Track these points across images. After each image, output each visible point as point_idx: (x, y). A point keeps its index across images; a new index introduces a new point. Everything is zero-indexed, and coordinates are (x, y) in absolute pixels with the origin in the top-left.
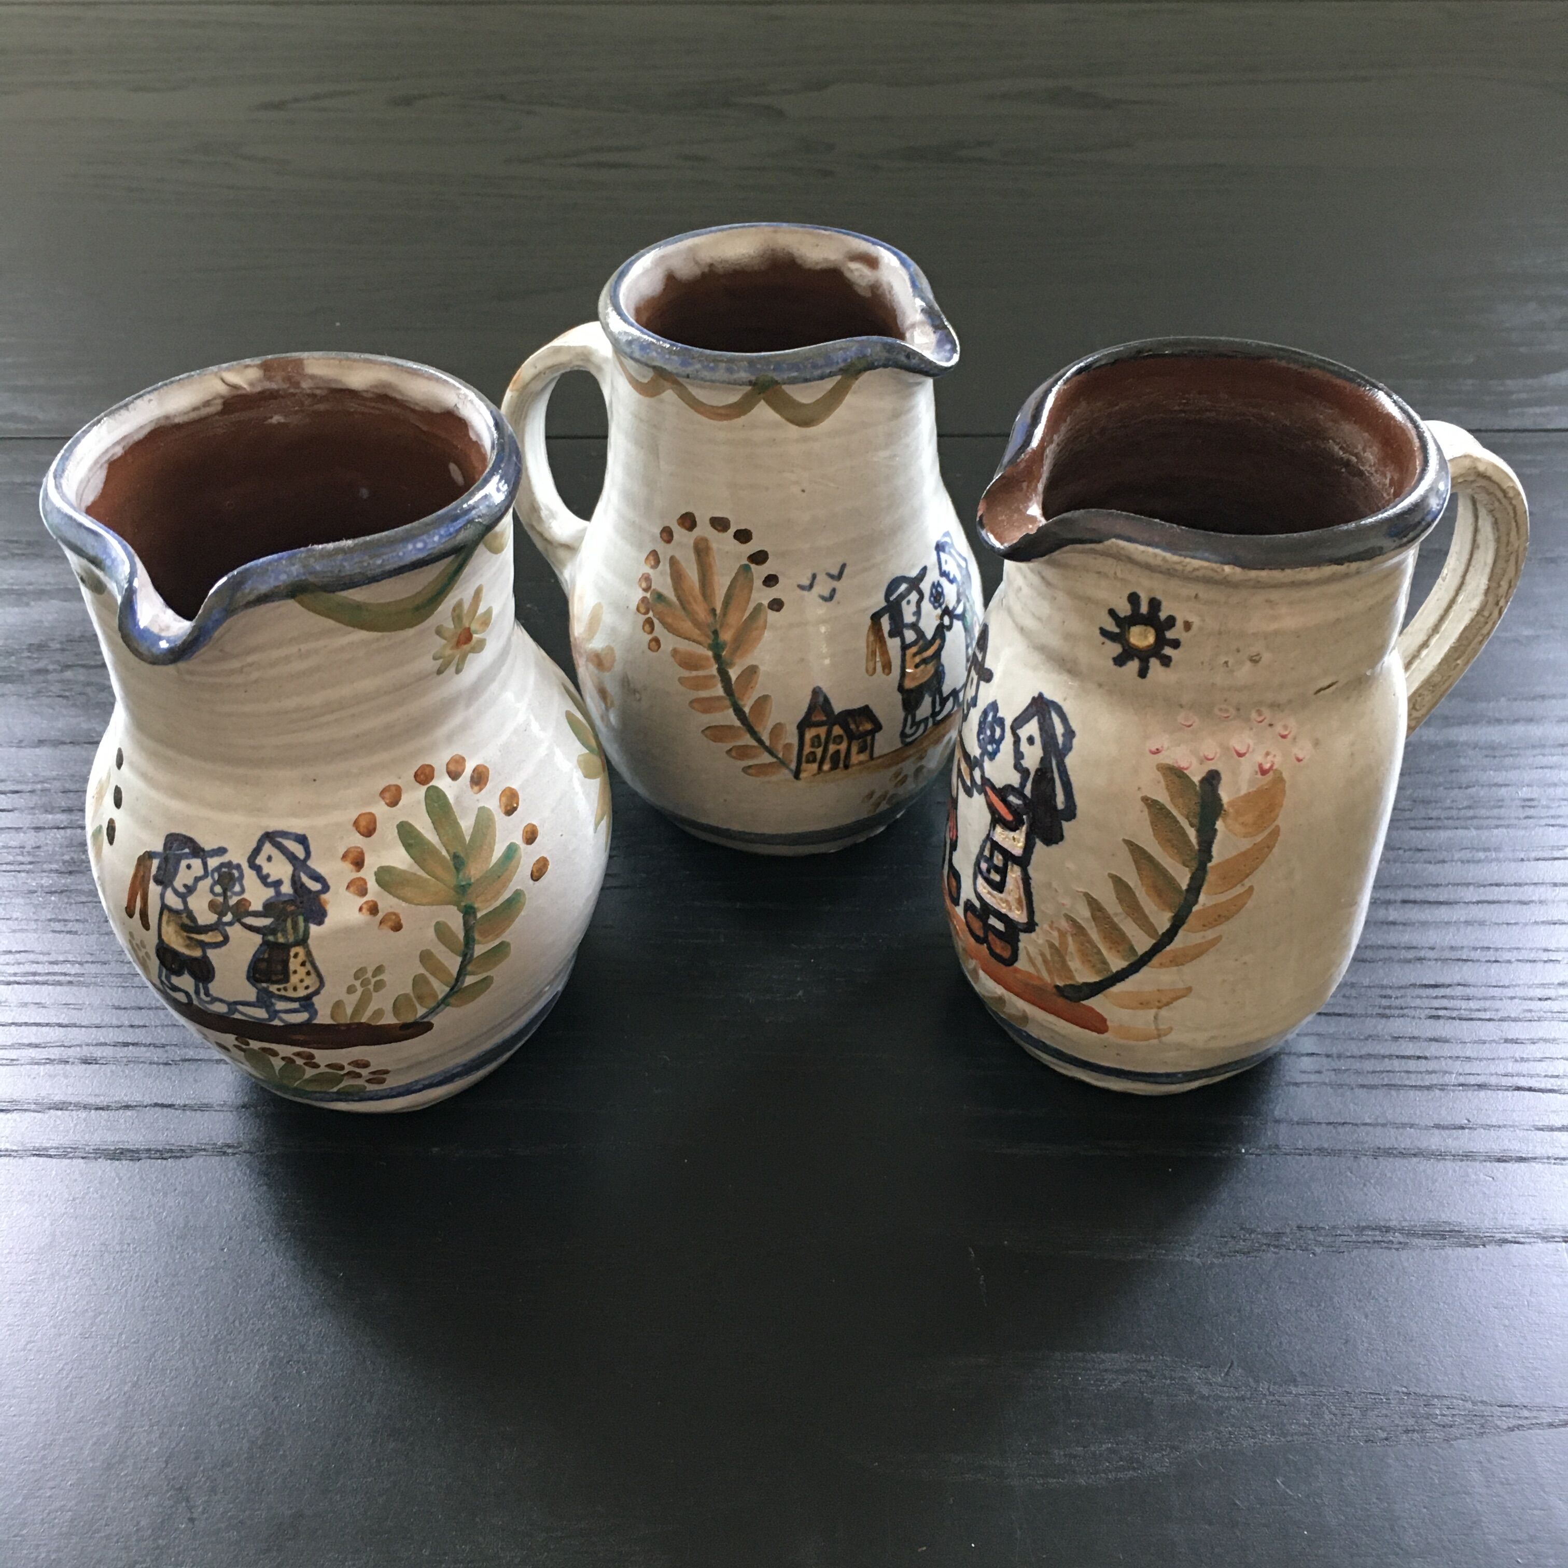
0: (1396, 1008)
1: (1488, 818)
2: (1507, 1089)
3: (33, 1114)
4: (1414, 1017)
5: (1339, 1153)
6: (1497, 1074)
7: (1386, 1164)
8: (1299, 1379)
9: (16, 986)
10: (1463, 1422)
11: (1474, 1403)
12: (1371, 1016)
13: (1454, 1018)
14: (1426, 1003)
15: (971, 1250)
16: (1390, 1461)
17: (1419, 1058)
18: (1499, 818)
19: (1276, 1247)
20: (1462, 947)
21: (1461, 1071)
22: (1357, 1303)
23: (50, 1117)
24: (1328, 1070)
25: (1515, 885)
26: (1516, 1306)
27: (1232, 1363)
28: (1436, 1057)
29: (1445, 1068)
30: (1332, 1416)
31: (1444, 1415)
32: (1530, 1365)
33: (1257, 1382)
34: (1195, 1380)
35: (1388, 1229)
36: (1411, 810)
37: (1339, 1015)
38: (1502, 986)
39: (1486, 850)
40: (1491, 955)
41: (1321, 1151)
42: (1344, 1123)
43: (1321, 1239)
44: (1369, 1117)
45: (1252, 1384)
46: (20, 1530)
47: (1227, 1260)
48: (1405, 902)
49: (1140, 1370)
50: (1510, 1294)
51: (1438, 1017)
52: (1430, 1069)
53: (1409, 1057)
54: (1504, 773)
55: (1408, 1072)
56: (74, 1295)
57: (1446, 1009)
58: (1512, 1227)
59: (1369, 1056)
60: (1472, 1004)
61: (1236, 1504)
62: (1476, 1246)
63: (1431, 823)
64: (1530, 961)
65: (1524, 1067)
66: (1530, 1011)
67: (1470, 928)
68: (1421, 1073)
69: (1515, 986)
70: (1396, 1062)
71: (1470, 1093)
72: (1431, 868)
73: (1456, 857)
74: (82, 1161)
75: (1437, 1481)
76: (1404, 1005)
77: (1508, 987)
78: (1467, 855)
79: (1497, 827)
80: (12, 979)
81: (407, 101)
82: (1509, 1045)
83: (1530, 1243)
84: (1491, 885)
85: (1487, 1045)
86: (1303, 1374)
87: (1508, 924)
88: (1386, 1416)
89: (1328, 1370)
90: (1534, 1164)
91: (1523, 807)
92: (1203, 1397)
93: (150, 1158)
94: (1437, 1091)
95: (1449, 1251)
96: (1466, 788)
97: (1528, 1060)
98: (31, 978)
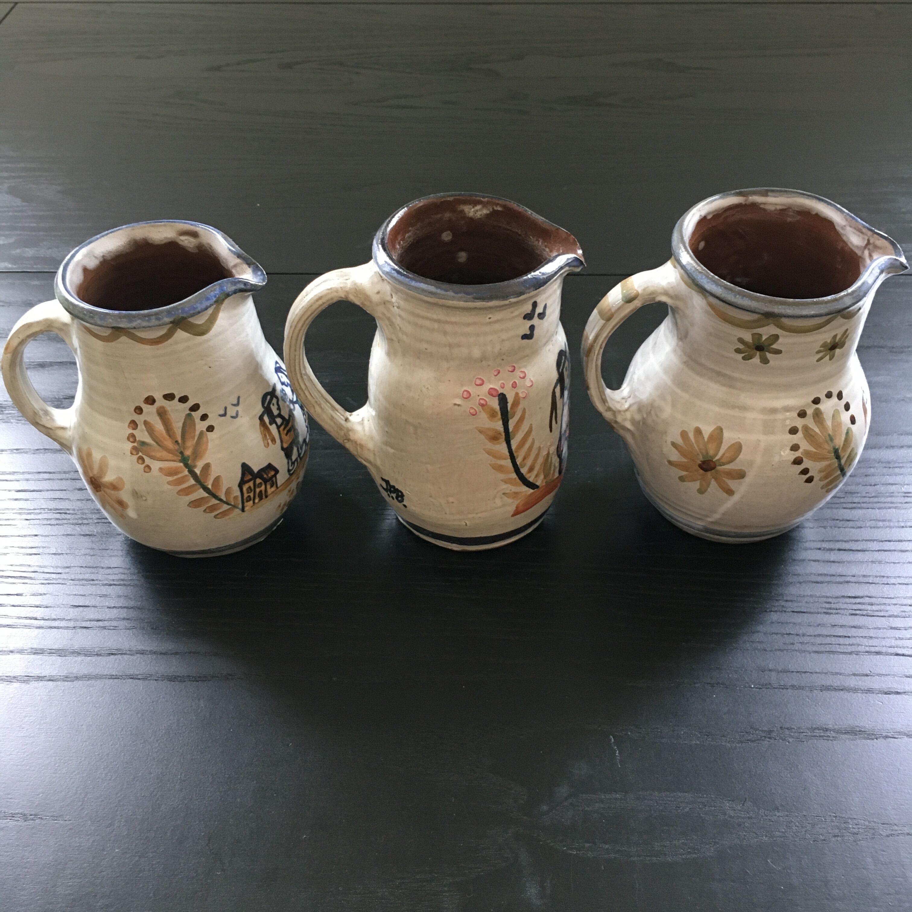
0: (834, 609)
1: (885, 503)
2: (891, 654)
3: (128, 656)
4: (843, 614)
5: (802, 688)
6: (886, 646)
7: (826, 694)
8: (780, 808)
9: (114, 586)
10: (863, 831)
11: (869, 822)
12: (821, 613)
13: (864, 615)
14: (850, 606)
15: (611, 737)
16: (826, 852)
17: (845, 637)
18: (892, 503)
19: (770, 738)
20: (870, 576)
21: (867, 644)
22: (811, 769)
23: (138, 658)
24: (797, 643)
25: (899, 541)
26: (893, 771)
27: (746, 799)
28: (854, 637)
29: (859, 642)
30: (796, 828)
31: (854, 828)
32: (899, 803)
33: (759, 809)
34: (727, 808)
35: (827, 730)
36: (844, 498)
37: (804, 612)
38: (890, 598)
39: (884, 521)
40: (885, 580)
41: (793, 687)
42: (805, 672)
43: (792, 734)
44: (819, 669)
45: (756, 810)
46: (139, 874)
47: (744, 745)
48: (839, 550)
49: (699, 802)
50: (889, 765)
51: (856, 615)
52: (851, 643)
53: (840, 636)
54: (895, 477)
55: (839, 644)
56: (157, 752)
57: (860, 610)
58: (892, 729)
59: (819, 635)
60: (874, 608)
61: (747, 873)
62: (873, 739)
63: (854, 505)
64: (906, 584)
65: (900, 643)
66: (905, 612)
67: (874, 564)
68: (846, 645)
69: (897, 598)
70: (833, 639)
71: (871, 656)
72: (853, 530)
73: (868, 525)
74: (155, 681)
75: (849, 862)
76: (838, 607)
77: (893, 598)
78: (873, 523)
79: (890, 508)
80: (112, 583)
81: (289, 66)
82: (893, 631)
83: (900, 738)
84: (886, 541)
85: (881, 630)
86: (782, 805)
87: (894, 563)
88: (824, 828)
89: (795, 804)
90: (904, 696)
91: (904, 497)
92: (731, 817)
93: (190, 681)
94: (854, 655)
95: (858, 741)
96: (874, 485)
97: (902, 639)
98: (122, 582)
